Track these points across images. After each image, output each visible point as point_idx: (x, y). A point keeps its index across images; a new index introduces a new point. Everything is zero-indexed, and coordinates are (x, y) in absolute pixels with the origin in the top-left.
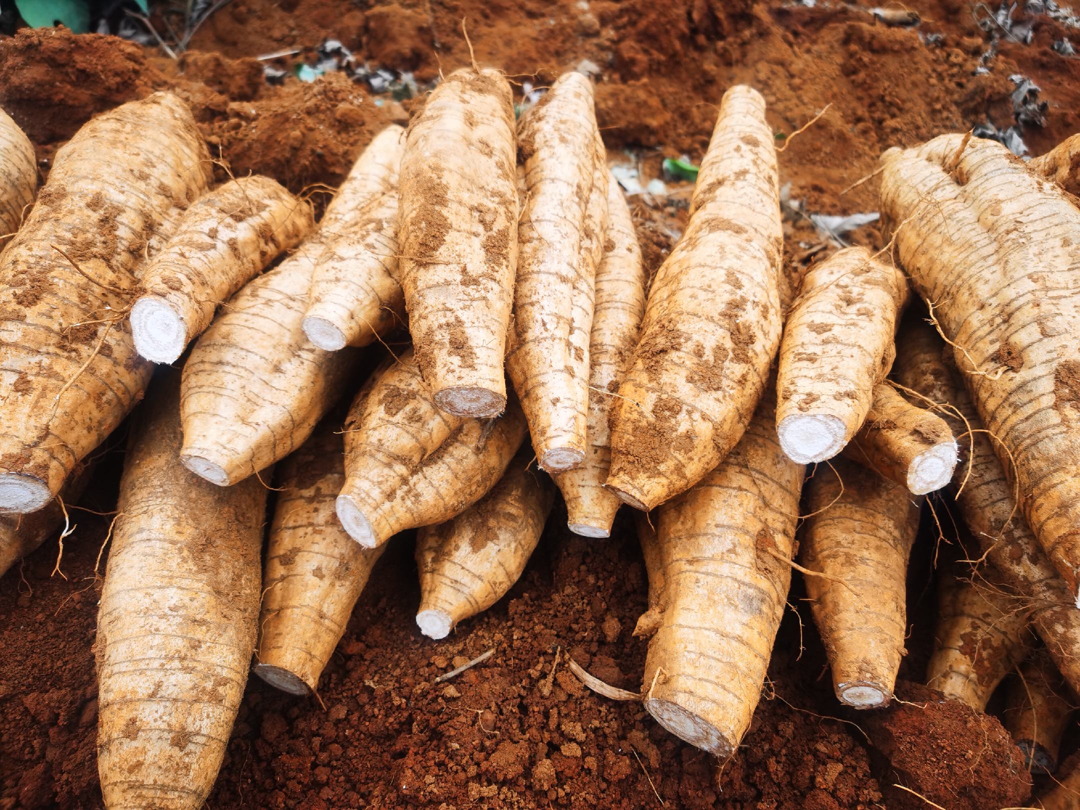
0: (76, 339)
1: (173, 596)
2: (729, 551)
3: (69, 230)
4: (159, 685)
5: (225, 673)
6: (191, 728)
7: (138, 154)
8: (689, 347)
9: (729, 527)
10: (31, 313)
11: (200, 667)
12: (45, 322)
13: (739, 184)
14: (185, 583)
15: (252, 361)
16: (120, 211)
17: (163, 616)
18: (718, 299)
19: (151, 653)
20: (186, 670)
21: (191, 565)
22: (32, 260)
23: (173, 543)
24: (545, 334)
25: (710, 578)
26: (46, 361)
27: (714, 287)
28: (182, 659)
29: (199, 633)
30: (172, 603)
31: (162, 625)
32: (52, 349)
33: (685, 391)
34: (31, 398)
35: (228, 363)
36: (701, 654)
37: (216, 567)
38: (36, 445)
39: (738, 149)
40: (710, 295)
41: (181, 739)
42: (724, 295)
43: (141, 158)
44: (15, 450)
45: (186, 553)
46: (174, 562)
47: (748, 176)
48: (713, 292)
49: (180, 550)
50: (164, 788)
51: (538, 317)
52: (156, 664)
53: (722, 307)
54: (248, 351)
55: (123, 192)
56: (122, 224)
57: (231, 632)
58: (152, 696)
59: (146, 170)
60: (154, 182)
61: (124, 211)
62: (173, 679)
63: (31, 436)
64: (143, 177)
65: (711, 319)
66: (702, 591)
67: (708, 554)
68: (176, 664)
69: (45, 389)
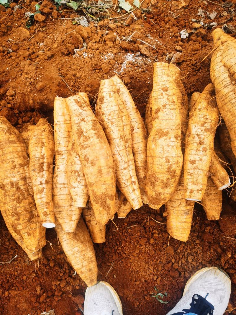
0: (31, 219)
1: (76, 249)
2: (180, 204)
3: (12, 196)
4: (82, 265)
5: (91, 256)
6: (91, 268)
7: (9, 162)
8: (160, 181)
9: (179, 200)
10: (20, 222)
11: (87, 259)
12: (24, 221)
13: (165, 110)
14: (76, 245)
15: (66, 208)
16: (18, 183)
17: (77, 254)
18: (165, 168)
19: (78, 261)
20: (86, 260)
21: (76, 241)
22: (12, 209)
23: (70, 239)
24: (126, 186)
25: (176, 211)
26: (29, 227)
27: (163, 164)
28: (84, 259)
29: (84, 253)
30: (77, 250)
31: (77, 255)
32: (29, 225)
33: (161, 190)
34: (32, 235)
35: (62, 211)
36: (177, 228)
37: (79, 238)
38: (39, 243)
39: (162, 94)
40: (162, 167)
41: (90, 270)
42: (166, 166)
43: (11, 162)
44: (36, 246)
45: (73, 239)
46: (72, 242)
47: (167, 106)
48: (163, 166)
49: (72, 239)
50: (91, 277)
51: (123, 182)
52: (80, 263)
53: (166, 170)
54: (64, 206)
55: (14, 177)
56: (21, 186)
57: (88, 249)
58: (82, 267)
59: (14, 164)
60: (17, 166)
61: (19, 183)
62: (84, 263)
63: (37, 242)
64: (15, 167)
65: (164, 173)
66: (175, 214)
67: (175, 206)
68: (83, 261)
69: (33, 232)
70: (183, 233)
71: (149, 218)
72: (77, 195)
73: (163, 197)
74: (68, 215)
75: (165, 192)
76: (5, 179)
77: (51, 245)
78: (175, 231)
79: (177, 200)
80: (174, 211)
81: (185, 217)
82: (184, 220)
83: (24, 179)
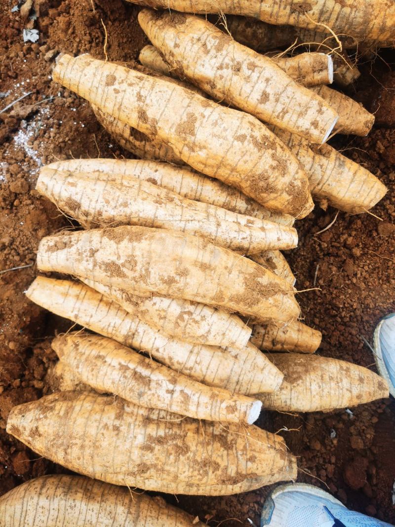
0: (226, 442)
1: (314, 387)
2: (321, 168)
3: (169, 457)
4: (347, 390)
5: (339, 367)
6: (358, 377)
7: (103, 434)
8: (270, 171)
9: (312, 165)
10: (223, 464)
11: (339, 376)
12: (225, 457)
13: (148, 101)
14: (308, 384)
15: (237, 369)
16: (150, 437)
17: (323, 390)
18: (252, 151)
19: (337, 393)
20: (341, 380)
21: (300, 382)
22: (191, 470)
23: (291, 390)
24: (249, 239)
25: (330, 180)
26: (240, 453)
27: (244, 150)
28: (338, 383)
29: (326, 377)
30: (317, 388)
31: (326, 391)
32: (234, 451)
34: (257, 455)
35: (239, 379)
36: (359, 192)
37: (296, 372)
38: (275, 449)
39: (117, 91)
40: (248, 153)
41: (361, 380)
42: (250, 146)
43: (105, 432)
44: (279, 455)
45: (295, 384)
46: (300, 389)
47: (142, 93)
48: (247, 151)
49: (294, 387)
50: (374, 384)
51: (240, 240)
52: (341, 391)
53: (256, 150)
54: (232, 370)
55: (135, 437)
56: (157, 433)
57: (323, 366)
58: (351, 392)
59: (111, 428)
60: (117, 423)
61: (149, 434)
62: (345, 385)
63: (272, 451)
64: (116, 429)
65: (260, 157)
66: (334, 184)
67: (320, 177)
68: (340, 384)
69: (251, 450)
70: (372, 187)
71: (316, 239)
72: (224, 334)
73: (298, 183)
74: (249, 372)
75: (292, 174)
76: (130, 457)
77: (286, 429)
78: (363, 199)
79: (311, 167)
80: (327, 183)
81: (346, 169)
82: (351, 174)
83: (147, 420)
